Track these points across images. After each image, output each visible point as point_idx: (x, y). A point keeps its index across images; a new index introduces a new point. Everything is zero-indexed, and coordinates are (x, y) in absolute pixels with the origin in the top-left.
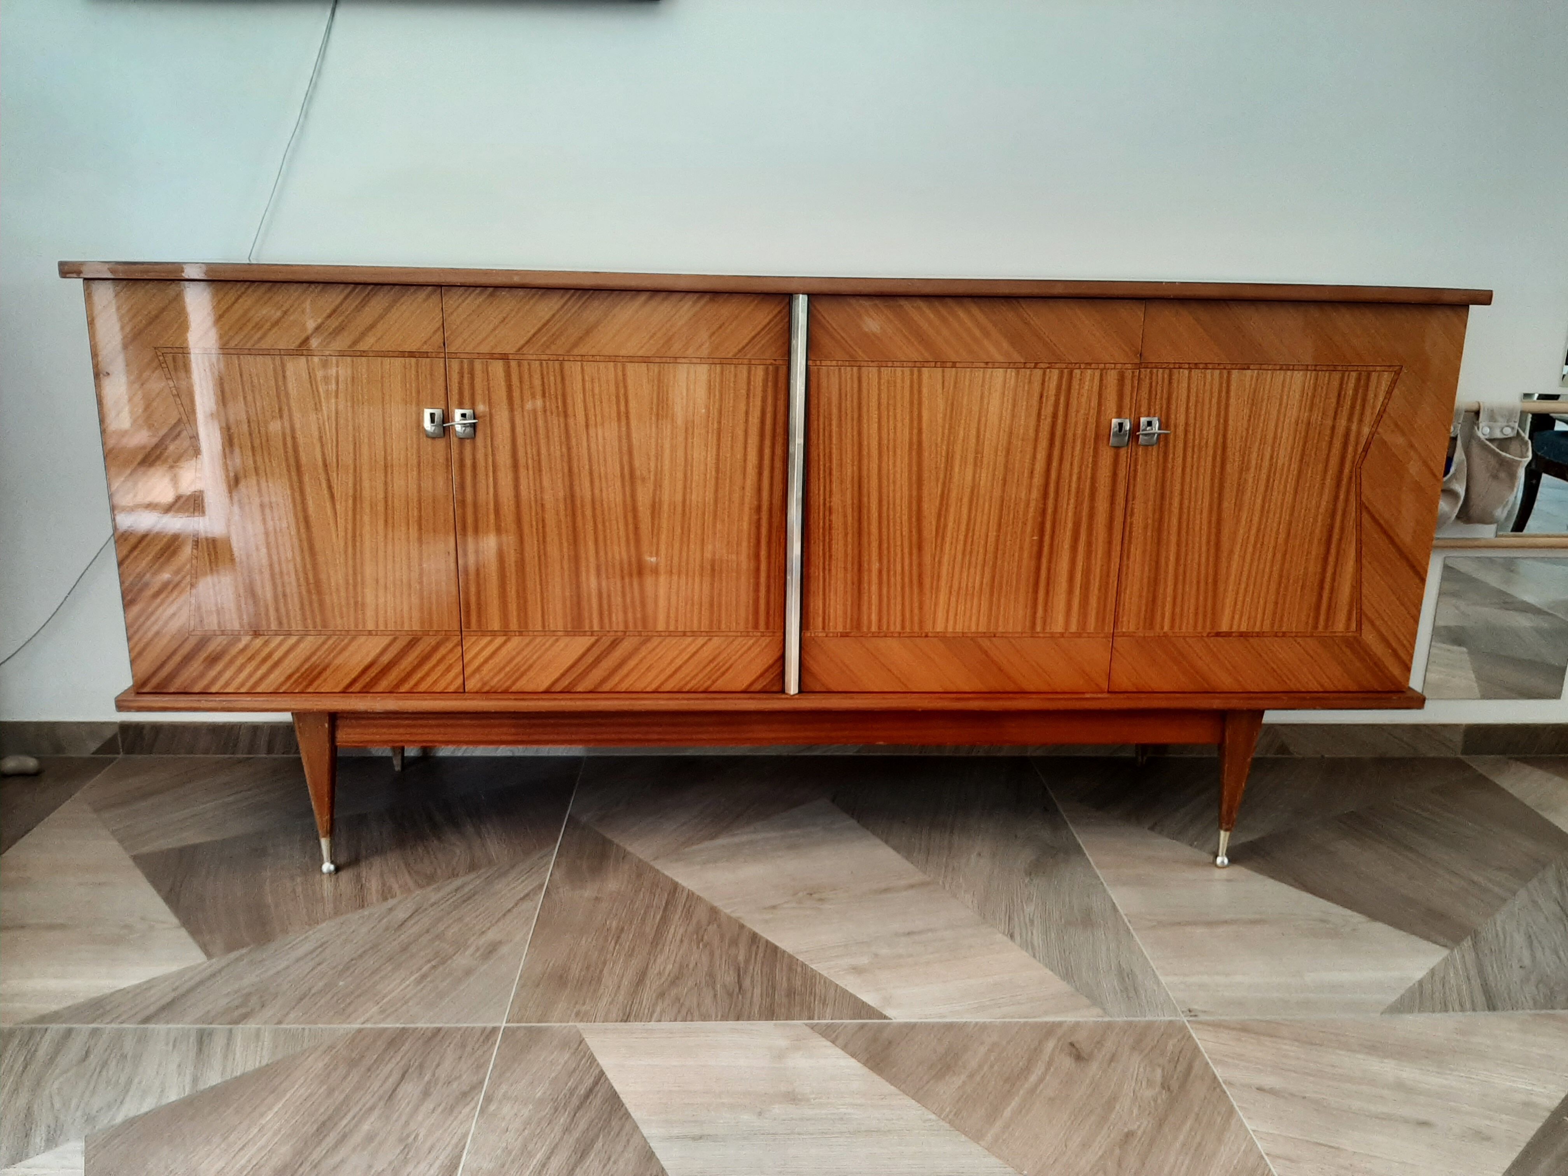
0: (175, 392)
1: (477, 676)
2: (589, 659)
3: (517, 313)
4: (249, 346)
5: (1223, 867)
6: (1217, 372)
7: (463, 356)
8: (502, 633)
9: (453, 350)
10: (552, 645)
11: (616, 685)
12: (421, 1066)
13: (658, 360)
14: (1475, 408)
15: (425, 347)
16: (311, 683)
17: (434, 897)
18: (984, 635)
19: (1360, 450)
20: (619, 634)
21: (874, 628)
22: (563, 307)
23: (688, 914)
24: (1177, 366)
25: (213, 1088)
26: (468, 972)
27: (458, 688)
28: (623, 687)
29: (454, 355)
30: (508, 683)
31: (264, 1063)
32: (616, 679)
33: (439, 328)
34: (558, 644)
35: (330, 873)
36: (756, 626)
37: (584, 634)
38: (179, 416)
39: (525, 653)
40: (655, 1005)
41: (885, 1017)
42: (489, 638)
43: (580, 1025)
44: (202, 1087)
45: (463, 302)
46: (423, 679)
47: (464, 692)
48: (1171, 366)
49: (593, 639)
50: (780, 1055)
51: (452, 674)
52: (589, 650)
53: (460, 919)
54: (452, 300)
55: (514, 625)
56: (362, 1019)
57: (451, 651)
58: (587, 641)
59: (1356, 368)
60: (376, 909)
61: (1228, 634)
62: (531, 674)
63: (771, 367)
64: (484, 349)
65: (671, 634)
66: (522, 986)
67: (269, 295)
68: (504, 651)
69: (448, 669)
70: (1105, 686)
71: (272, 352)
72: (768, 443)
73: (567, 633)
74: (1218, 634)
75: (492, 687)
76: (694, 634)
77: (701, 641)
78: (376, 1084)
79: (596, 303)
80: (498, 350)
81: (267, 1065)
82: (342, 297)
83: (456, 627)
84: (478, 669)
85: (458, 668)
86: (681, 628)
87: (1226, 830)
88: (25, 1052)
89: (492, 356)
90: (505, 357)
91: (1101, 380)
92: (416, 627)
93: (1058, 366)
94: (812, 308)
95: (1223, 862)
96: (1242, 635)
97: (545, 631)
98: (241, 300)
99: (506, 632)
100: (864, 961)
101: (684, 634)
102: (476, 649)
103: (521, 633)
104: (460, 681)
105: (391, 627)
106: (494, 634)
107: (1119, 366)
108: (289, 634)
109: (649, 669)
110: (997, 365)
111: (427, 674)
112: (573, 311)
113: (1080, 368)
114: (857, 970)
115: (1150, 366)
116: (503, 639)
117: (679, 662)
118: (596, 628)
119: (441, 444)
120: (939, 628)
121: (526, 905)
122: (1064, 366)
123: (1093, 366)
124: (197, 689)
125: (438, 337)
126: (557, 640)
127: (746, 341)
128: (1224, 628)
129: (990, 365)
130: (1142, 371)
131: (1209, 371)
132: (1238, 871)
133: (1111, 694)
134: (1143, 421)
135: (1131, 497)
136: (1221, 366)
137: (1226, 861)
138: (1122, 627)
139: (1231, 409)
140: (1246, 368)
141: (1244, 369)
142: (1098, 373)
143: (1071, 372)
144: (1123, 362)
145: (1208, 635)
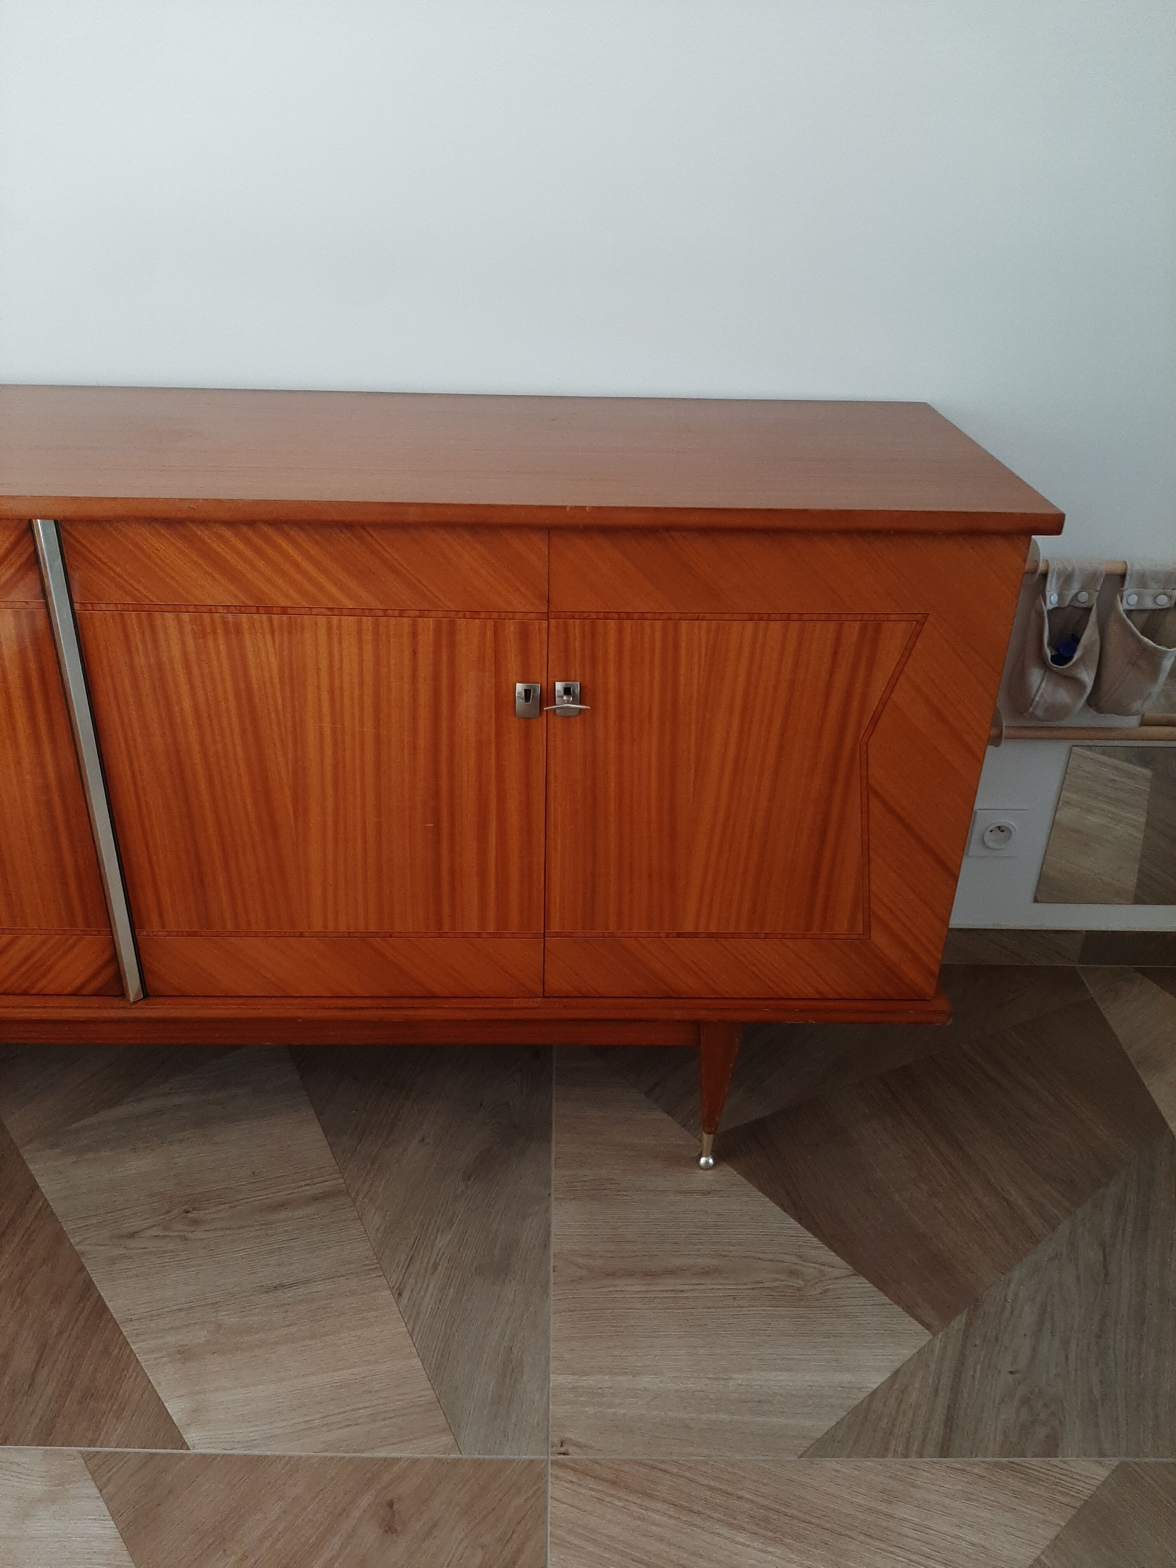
5: (707, 1167)
6: (658, 624)
14: (1119, 569)
18: (376, 934)
19: (866, 721)
21: (230, 927)
24: (601, 615)
48: (594, 616)
59: (859, 617)
61: (694, 935)
63: (23, 612)
70: (539, 989)
72: (40, 706)
74: (680, 935)
87: (709, 1133)
91: (495, 633)
93: (433, 614)
94: (64, 535)
95: (707, 1162)
96: (711, 935)
107: (518, 616)
110: (345, 612)
113: (464, 617)
115: (563, 615)
120: (318, 927)
122: (440, 614)
123: (483, 615)
128: (689, 928)
129: (336, 612)
130: (553, 622)
131: (647, 622)
132: (728, 1172)
133: (546, 1000)
134: (559, 686)
135: (552, 778)
136: (664, 616)
137: (711, 1161)
138: (555, 927)
139: (682, 670)
140: (700, 618)
141: (698, 620)
142: (490, 624)
143: (452, 623)
144: (524, 610)
145: (668, 935)
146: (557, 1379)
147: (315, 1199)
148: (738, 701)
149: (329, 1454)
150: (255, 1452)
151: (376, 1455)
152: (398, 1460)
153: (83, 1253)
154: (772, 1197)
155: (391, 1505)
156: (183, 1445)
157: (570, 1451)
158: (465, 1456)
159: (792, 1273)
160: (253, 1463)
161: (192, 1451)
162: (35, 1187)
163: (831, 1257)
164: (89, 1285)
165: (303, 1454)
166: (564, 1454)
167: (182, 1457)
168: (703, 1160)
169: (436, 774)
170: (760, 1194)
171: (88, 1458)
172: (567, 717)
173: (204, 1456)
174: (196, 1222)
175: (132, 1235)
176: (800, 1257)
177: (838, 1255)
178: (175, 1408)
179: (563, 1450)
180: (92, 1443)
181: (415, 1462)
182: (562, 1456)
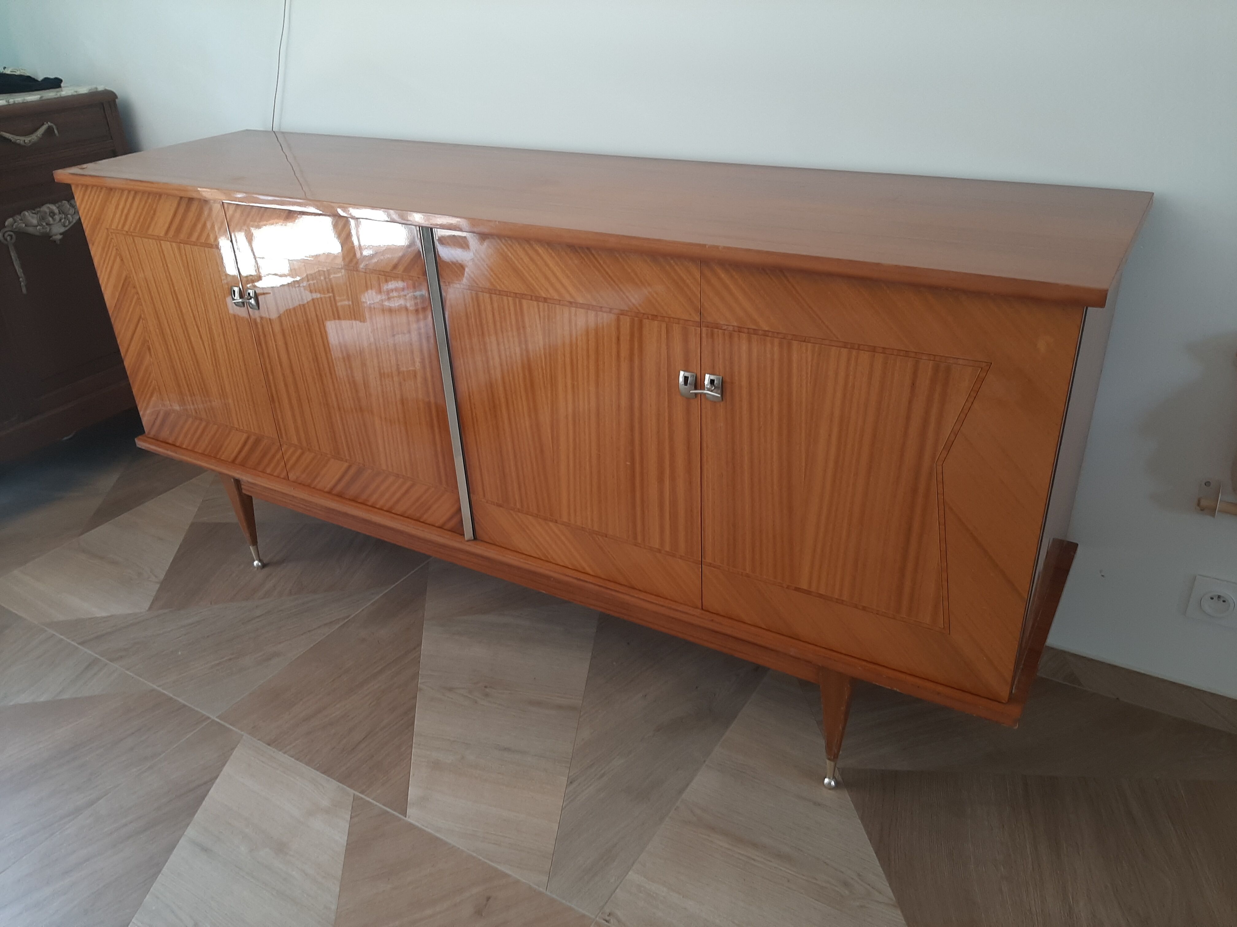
1: (293, 472)
2: (348, 477)
6: (776, 341)
8: (300, 447)
10: (327, 462)
11: (366, 499)
18: (598, 533)
19: (941, 446)
20: (361, 465)
21: (518, 505)
24: (738, 329)
25: (61, 700)
27: (285, 476)
28: (370, 502)
30: (309, 481)
32: (365, 495)
35: (258, 567)
36: (441, 482)
37: (342, 459)
39: (314, 463)
42: (294, 448)
43: (246, 737)
44: (59, 697)
46: (267, 465)
47: (288, 480)
48: (731, 329)
49: (347, 464)
51: (280, 467)
52: (346, 471)
55: (304, 443)
57: (277, 451)
58: (344, 465)
59: (932, 358)
61: (808, 592)
62: (319, 478)
63: (416, 283)
65: (390, 473)
68: (302, 460)
69: (278, 463)
70: (699, 603)
73: (333, 456)
74: (798, 589)
75: (302, 481)
76: (404, 477)
81: (95, 696)
83: (276, 436)
84: (292, 467)
85: (282, 464)
86: (396, 471)
87: (831, 761)
91: (667, 333)
92: (257, 431)
93: (632, 314)
95: (830, 783)
96: (821, 596)
97: (321, 452)
101: (398, 475)
102: (289, 454)
103: (309, 450)
104: (285, 472)
105: (245, 428)
106: (296, 446)
107: (681, 322)
109: (382, 494)
110: (579, 305)
111: (269, 463)
113: (648, 318)
115: (711, 325)
116: (300, 451)
117: (398, 494)
118: (348, 457)
120: (565, 519)
123: (659, 319)
126: (329, 460)
127: (397, 260)
128: (804, 586)
129: (574, 305)
130: (704, 329)
131: (769, 338)
132: (845, 796)
133: (703, 612)
134: (707, 377)
135: (704, 445)
136: (780, 336)
137: (833, 783)
138: (708, 559)
139: (795, 380)
140: (806, 340)
141: (804, 341)
142: (664, 326)
143: (641, 322)
144: (685, 318)
145: (788, 587)
146: (633, 876)
147: (560, 707)
148: (837, 413)
149: (475, 855)
150: (438, 835)
151: (499, 867)
152: (509, 876)
153: (421, 690)
154: (866, 826)
155: (488, 899)
156: (405, 813)
157: (612, 921)
158: (548, 893)
159: (846, 884)
160: (434, 841)
161: (407, 819)
162: (420, 644)
163: (883, 884)
164: (413, 708)
165: (461, 848)
166: (607, 921)
167: (400, 819)
168: (826, 780)
169: (632, 429)
170: (860, 821)
171: (355, 798)
172: (714, 402)
173: (411, 824)
174: (487, 695)
175: (451, 689)
176: (859, 875)
177: (891, 885)
178: (413, 792)
179: (607, 918)
180: (362, 792)
181: (517, 882)
182: (604, 922)
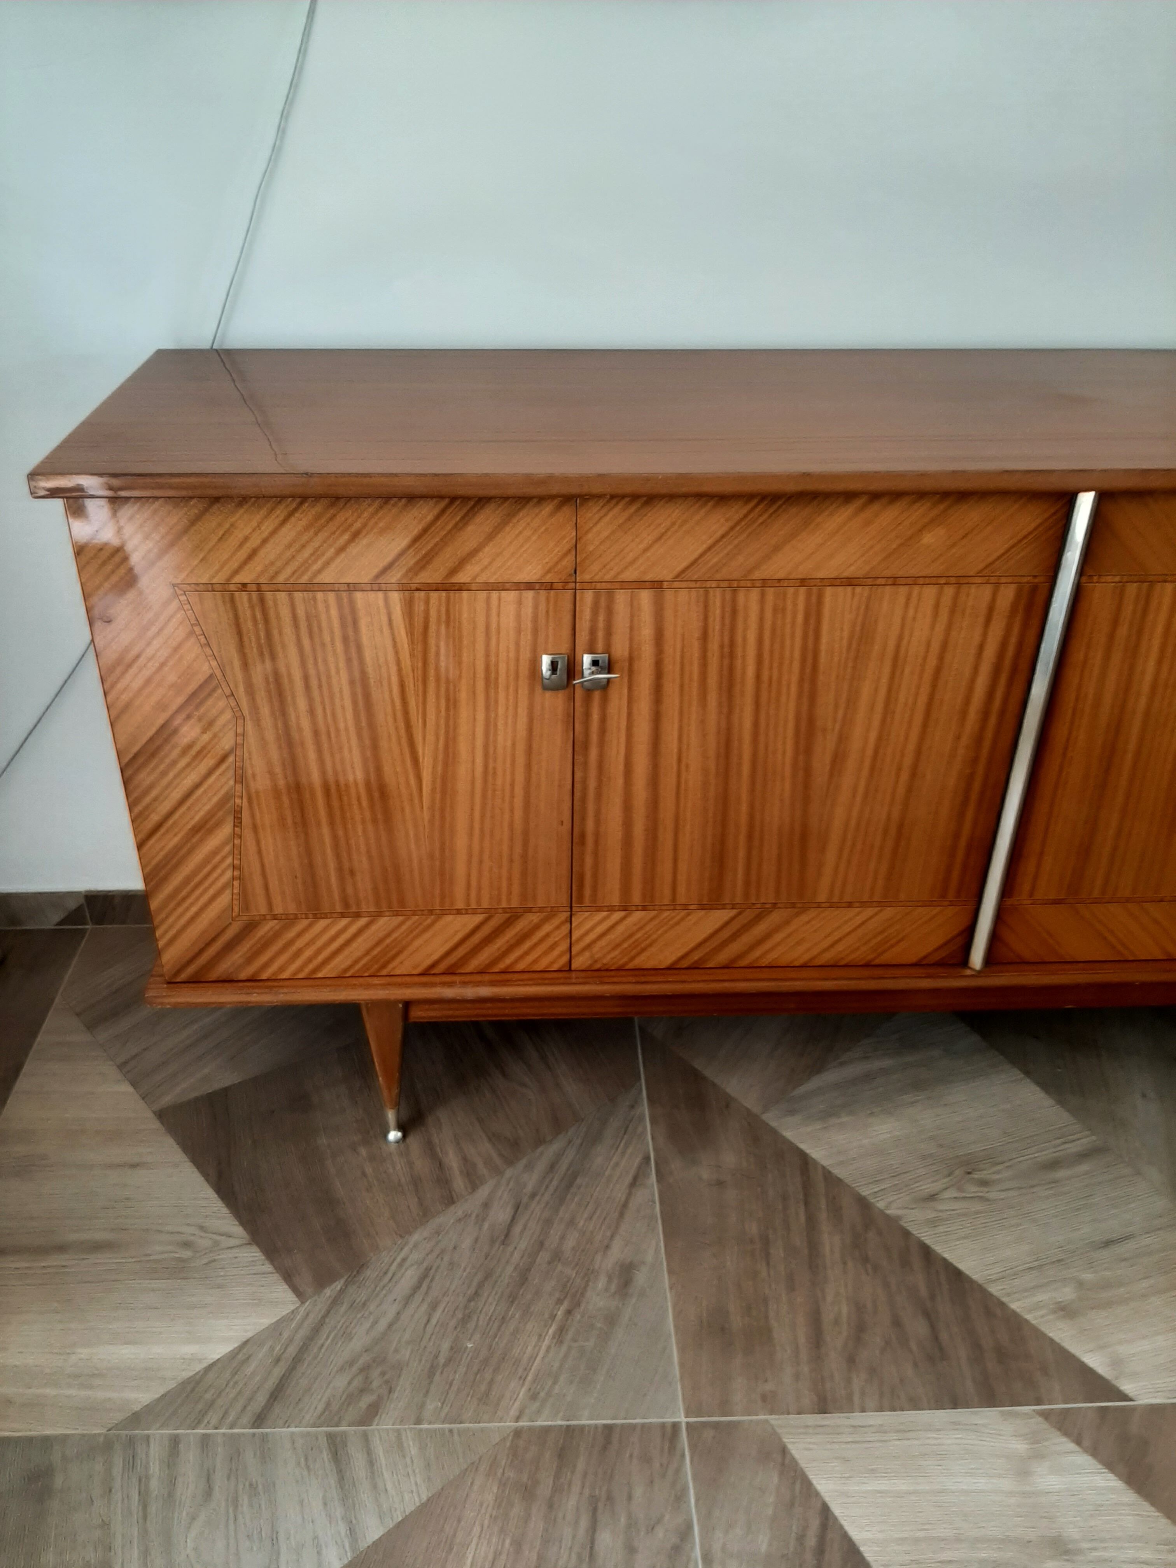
0: (203, 640)
1: (587, 954)
2: (726, 934)
3: (681, 526)
4: (305, 579)
7: (599, 586)
8: (621, 908)
9: (587, 577)
10: (683, 919)
11: (758, 958)
12: (610, 1498)
13: (870, 581)
15: (549, 575)
16: (384, 966)
17: (531, 1181)
20: (767, 906)
22: (746, 516)
23: (836, 1211)
25: (376, 1544)
26: (612, 1320)
27: (563, 966)
28: (764, 962)
29: (590, 585)
30: (625, 960)
31: (424, 1498)
32: (757, 953)
33: (569, 551)
34: (690, 917)
35: (397, 1142)
36: (943, 896)
37: (723, 907)
38: (209, 672)
39: (647, 928)
40: (849, 1381)
41: (1125, 1397)
42: (605, 914)
43: (775, 1420)
44: (363, 1545)
45: (605, 515)
46: (521, 957)
47: (570, 970)
49: (734, 912)
50: (1023, 1473)
51: (556, 953)
52: (727, 924)
53: (572, 1223)
54: (591, 513)
55: (636, 898)
56: (513, 1412)
57: (558, 927)
58: (726, 915)
60: (471, 1204)
62: (653, 949)
64: (631, 575)
65: (832, 905)
66: (682, 1350)
67: (332, 511)
68: (621, 928)
69: (552, 948)
71: (336, 587)
73: (702, 907)
75: (605, 965)
76: (863, 904)
77: (870, 912)
78: (567, 1532)
79: (794, 510)
80: (648, 577)
81: (428, 1500)
82: (436, 511)
83: (564, 900)
84: (588, 947)
85: (564, 946)
86: (847, 898)
88: (135, 1480)
89: (640, 584)
90: (657, 585)
92: (515, 904)
97: (673, 905)
98: (293, 519)
99: (626, 908)
100: (1067, 1294)
101: (850, 905)
102: (588, 925)
103: (644, 908)
104: (566, 958)
105: (485, 905)
106: (611, 909)
108: (358, 915)
109: (798, 943)
111: (527, 953)
112: (761, 520)
114: (1065, 1311)
116: (622, 914)
117: (836, 936)
118: (738, 900)
119: (561, 696)
121: (640, 1196)
124: (243, 975)
125: (568, 562)
126: (689, 915)
127: (996, 555)
